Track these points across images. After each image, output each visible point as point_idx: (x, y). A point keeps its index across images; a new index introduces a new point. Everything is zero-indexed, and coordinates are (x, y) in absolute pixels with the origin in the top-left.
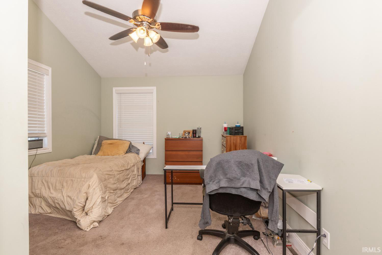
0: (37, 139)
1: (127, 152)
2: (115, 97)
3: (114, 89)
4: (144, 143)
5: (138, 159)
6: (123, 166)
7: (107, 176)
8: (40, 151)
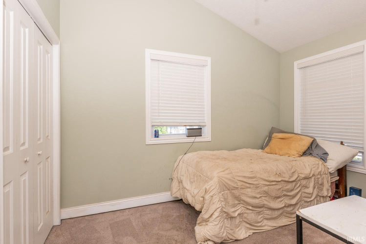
0: (197, 127)
1: (304, 154)
2: (297, 74)
3: (296, 64)
4: (342, 143)
5: (321, 168)
6: (280, 175)
7: (240, 184)
8: (198, 139)
